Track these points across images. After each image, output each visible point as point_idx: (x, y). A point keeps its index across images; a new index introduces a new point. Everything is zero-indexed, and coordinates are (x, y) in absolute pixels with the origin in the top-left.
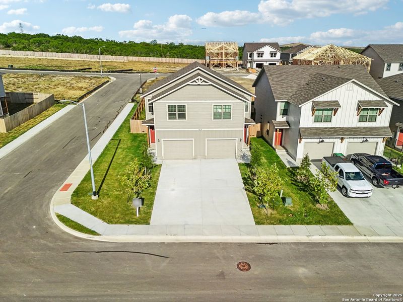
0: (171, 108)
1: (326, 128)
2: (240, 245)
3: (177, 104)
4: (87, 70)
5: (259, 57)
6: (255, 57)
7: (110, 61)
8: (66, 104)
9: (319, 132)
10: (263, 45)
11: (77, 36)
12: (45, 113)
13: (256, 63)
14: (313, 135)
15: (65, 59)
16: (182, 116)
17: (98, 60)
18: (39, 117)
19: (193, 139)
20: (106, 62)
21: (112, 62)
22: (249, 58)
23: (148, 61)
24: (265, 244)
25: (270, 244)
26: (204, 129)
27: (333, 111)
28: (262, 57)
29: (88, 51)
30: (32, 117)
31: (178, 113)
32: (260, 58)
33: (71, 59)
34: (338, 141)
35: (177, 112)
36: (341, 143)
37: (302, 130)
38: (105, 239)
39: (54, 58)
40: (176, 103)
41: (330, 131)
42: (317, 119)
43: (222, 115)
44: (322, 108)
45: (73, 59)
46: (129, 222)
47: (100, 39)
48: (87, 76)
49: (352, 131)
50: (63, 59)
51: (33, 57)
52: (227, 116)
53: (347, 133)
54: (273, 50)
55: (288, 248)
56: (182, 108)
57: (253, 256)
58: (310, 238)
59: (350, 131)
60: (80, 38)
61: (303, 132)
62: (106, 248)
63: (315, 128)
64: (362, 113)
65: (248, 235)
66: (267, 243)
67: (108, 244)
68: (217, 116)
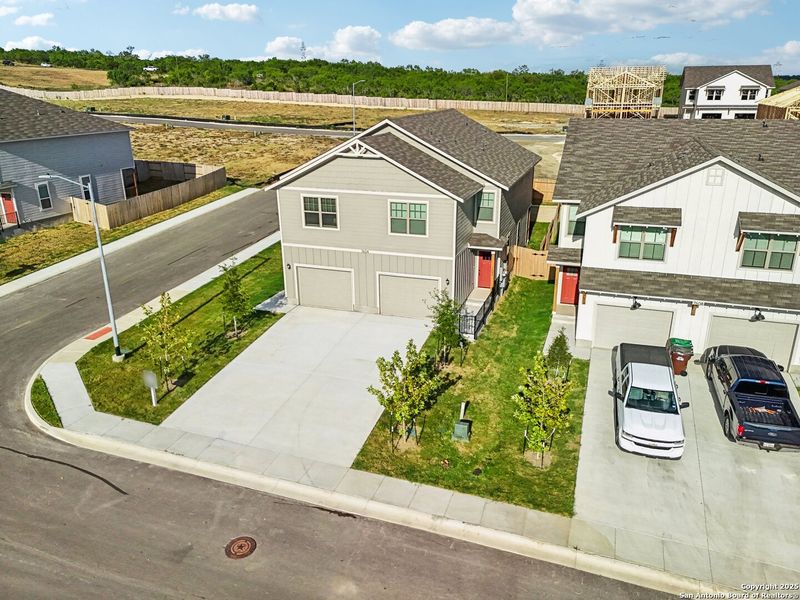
0: (309, 203)
1: (649, 274)
2: (281, 503)
3: (319, 196)
4: (346, 126)
5: (710, 98)
6: (702, 98)
7: (403, 108)
8: (244, 187)
9: (626, 282)
10: (724, 70)
11: (373, 62)
12: (200, 200)
13: (701, 112)
14: (608, 288)
15: (326, 104)
16: (330, 221)
17: (382, 107)
18: (182, 207)
19: (352, 270)
20: (395, 110)
21: (406, 110)
22: (688, 102)
23: (475, 108)
24: (331, 511)
25: (340, 514)
26: (375, 252)
27: (670, 234)
28: (718, 98)
29: (373, 90)
30: (171, 206)
31: (321, 214)
32: (714, 102)
33: (335, 105)
34: (682, 309)
35: (320, 212)
36: (693, 314)
37: (587, 273)
38: (62, 435)
39: (309, 104)
40: (320, 192)
41: (658, 283)
42: (626, 251)
43: (408, 224)
44: (631, 225)
45: (340, 105)
46: (130, 413)
47: (416, 67)
48: (332, 137)
49: (719, 288)
50: (323, 104)
51: (277, 101)
52: (418, 227)
53: (703, 292)
54: (749, 83)
55: (368, 531)
56: (330, 203)
57: (281, 531)
58: (438, 521)
59: (711, 289)
60: (377, 66)
61: (589, 278)
62: (51, 452)
63: (621, 271)
64: (750, 245)
65: (313, 485)
66: (335, 512)
67: (60, 445)
68: (398, 226)
